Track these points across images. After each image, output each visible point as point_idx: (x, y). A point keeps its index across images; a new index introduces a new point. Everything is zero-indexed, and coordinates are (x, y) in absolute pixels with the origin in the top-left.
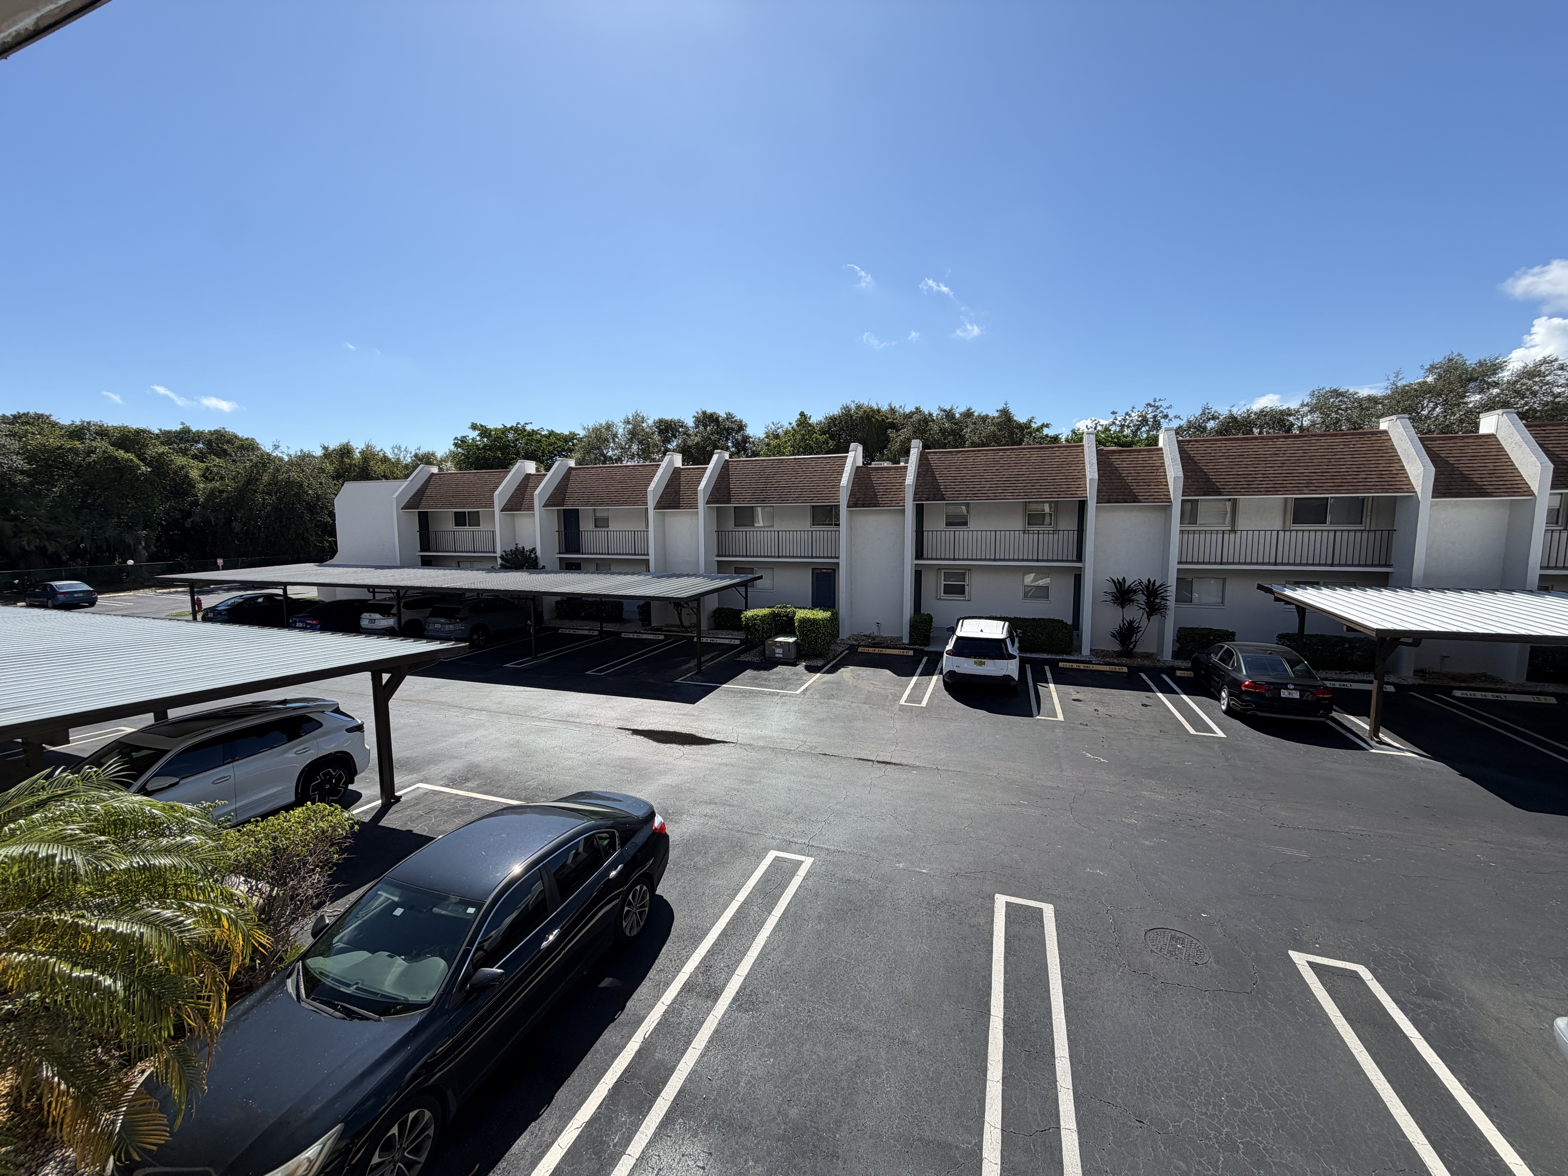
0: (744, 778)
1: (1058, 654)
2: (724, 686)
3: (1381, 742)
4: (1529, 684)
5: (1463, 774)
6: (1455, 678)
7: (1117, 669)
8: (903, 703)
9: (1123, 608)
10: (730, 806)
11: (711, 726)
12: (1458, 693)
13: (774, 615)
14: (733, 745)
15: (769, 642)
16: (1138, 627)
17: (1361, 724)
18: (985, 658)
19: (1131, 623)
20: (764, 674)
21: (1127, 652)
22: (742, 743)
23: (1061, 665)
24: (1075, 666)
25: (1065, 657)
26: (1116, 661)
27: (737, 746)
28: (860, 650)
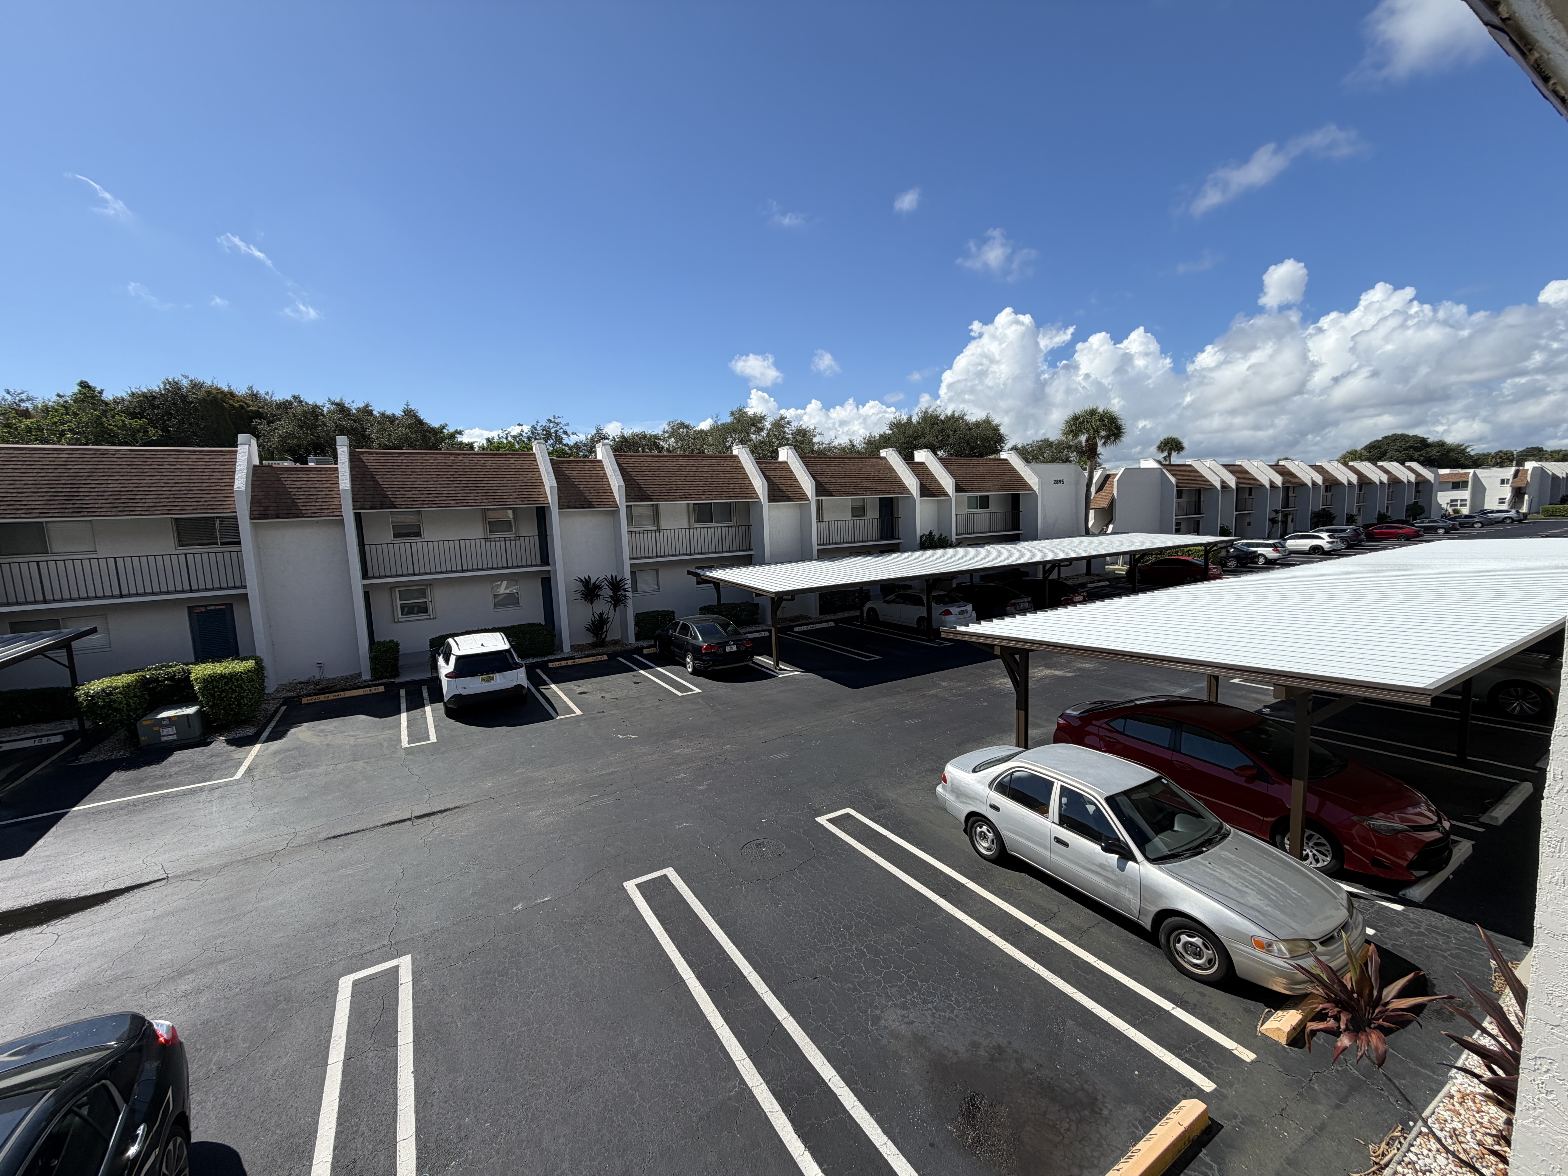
0: (222, 916)
1: (542, 656)
2: (74, 809)
3: (781, 669)
4: (821, 617)
5: (824, 677)
6: (791, 619)
7: (599, 658)
8: (407, 746)
9: (592, 603)
10: (223, 961)
11: (92, 874)
12: (796, 629)
13: (144, 683)
14: (163, 882)
15: (146, 722)
16: (607, 618)
17: (766, 661)
18: (493, 673)
19: (601, 615)
20: (154, 770)
21: (600, 643)
22: (179, 872)
23: (551, 665)
24: (563, 663)
25: (550, 657)
26: (594, 652)
27: (171, 881)
28: (305, 701)
